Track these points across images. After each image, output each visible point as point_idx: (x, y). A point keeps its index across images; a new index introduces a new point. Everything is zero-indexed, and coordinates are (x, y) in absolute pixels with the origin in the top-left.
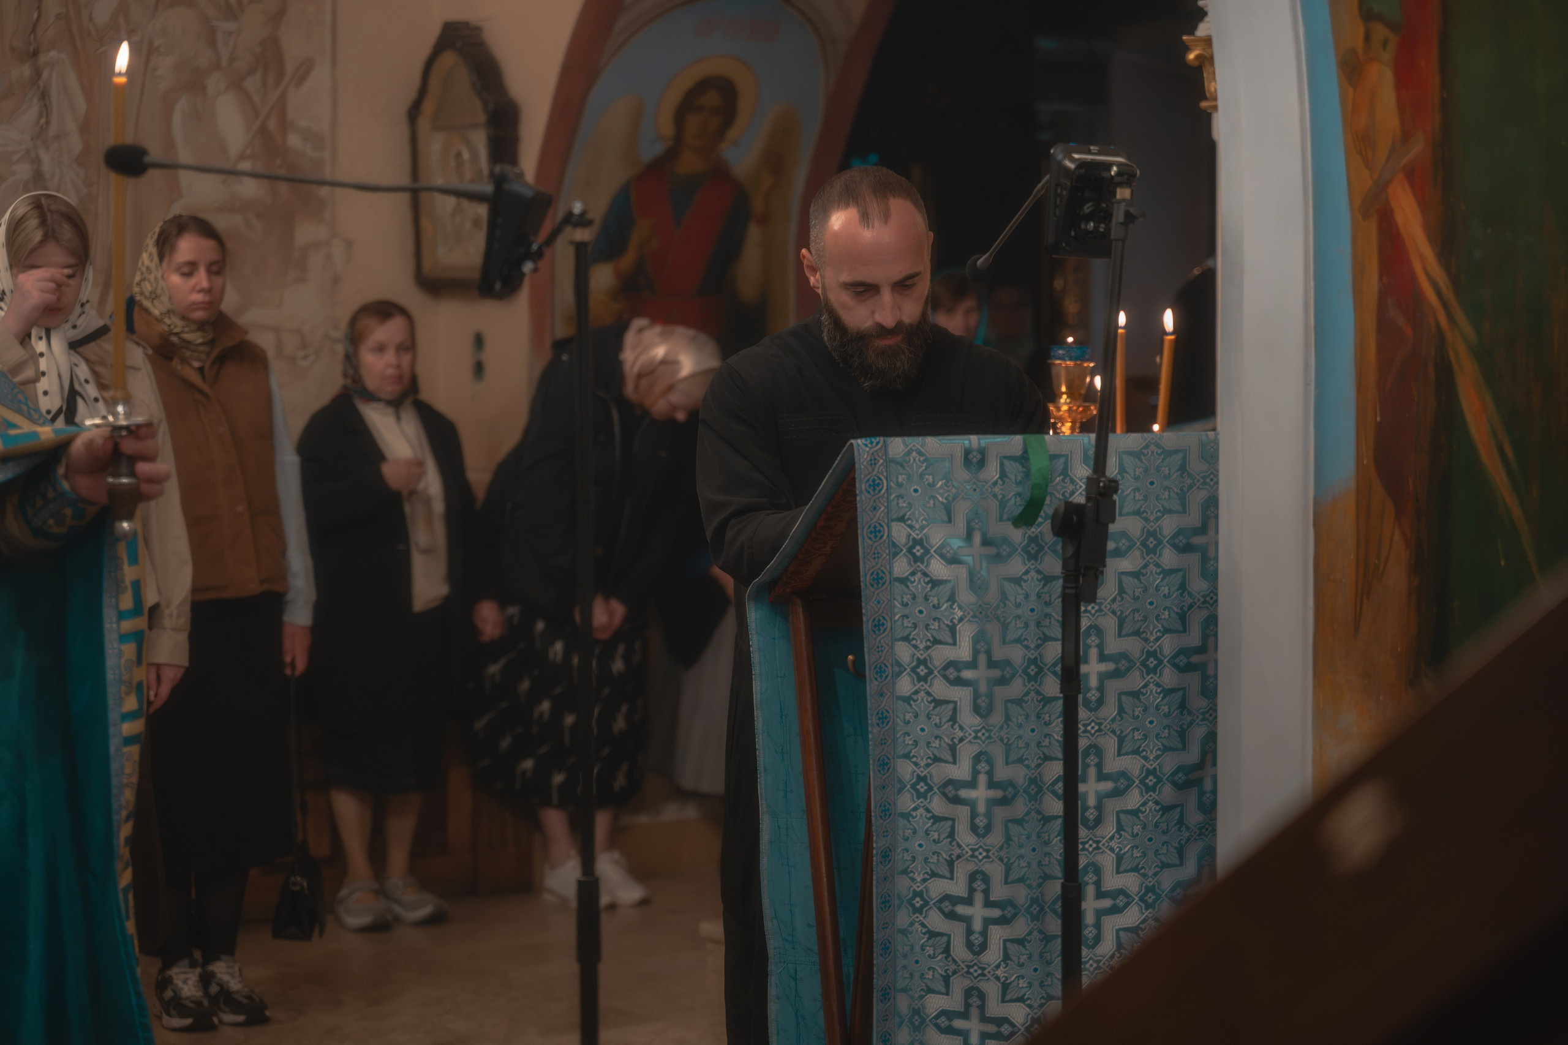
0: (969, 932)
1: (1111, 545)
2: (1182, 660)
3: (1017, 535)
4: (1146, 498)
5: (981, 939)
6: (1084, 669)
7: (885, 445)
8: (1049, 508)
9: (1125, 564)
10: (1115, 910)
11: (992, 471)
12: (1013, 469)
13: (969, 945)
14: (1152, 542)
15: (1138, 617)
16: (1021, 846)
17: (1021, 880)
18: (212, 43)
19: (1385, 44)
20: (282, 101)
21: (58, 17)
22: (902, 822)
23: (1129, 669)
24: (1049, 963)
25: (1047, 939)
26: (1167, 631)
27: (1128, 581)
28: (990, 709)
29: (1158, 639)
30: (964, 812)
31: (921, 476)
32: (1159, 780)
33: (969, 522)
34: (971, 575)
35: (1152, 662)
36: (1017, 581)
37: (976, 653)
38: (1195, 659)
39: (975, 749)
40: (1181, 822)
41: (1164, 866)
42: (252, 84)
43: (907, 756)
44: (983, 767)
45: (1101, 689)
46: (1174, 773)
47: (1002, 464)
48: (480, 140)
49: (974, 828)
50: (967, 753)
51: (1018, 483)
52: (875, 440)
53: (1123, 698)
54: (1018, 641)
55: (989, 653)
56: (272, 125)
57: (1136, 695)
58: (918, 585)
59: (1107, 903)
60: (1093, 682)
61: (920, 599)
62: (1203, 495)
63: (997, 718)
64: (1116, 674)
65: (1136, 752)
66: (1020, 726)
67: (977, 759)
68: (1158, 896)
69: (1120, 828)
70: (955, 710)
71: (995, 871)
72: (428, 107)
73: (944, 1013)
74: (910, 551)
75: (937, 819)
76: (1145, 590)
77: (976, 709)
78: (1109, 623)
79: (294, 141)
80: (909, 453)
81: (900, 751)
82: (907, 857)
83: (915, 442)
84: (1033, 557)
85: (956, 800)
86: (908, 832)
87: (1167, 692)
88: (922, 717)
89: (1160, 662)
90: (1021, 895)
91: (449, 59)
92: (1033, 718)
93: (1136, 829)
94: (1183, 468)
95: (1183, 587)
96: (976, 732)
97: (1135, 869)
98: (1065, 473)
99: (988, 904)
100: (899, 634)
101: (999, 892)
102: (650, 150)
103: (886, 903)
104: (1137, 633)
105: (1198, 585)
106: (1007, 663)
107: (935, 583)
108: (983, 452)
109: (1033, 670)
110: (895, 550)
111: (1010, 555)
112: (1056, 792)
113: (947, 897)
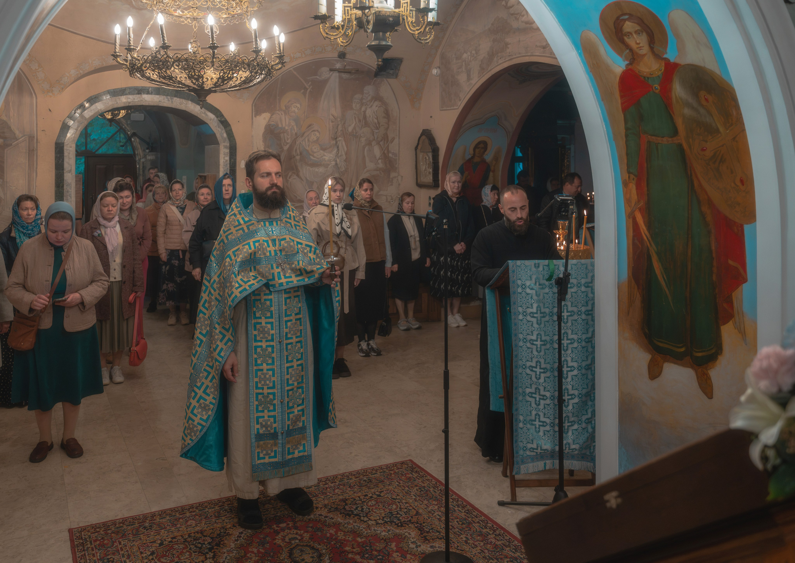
0: (536, 375)
1: (569, 286)
2: (587, 313)
3: (547, 283)
4: (578, 275)
5: (539, 377)
6: (563, 314)
7: (516, 262)
8: (555, 277)
9: (573, 290)
10: (571, 371)
11: (541, 268)
12: (546, 268)
13: (536, 378)
14: (579, 285)
15: (576, 302)
16: (548, 355)
17: (548, 363)
18: (373, 135)
19: (633, 179)
20: (388, 146)
21: (341, 130)
22: (520, 348)
23: (574, 314)
24: (555, 382)
25: (555, 377)
26: (583, 306)
27: (574, 294)
28: (541, 323)
29: (581, 308)
30: (534, 347)
31: (524, 270)
32: (582, 341)
33: (536, 280)
34: (536, 292)
35: (579, 313)
36: (547, 294)
37: (537, 310)
38: (590, 312)
39: (537, 333)
40: (587, 351)
41: (583, 361)
42: (381, 143)
43: (521, 333)
44: (539, 337)
45: (567, 319)
46: (585, 339)
47: (543, 267)
48: (430, 155)
49: (537, 351)
50: (535, 333)
51: (547, 271)
52: (513, 261)
53: (573, 321)
54: (547, 307)
55: (540, 310)
56: (386, 152)
57: (576, 320)
58: (524, 294)
59: (569, 369)
60: (565, 317)
61: (524, 297)
62: (591, 274)
63: (542, 325)
64: (571, 316)
65: (576, 334)
66: (548, 327)
67: (538, 335)
68: (582, 368)
69: (572, 352)
70: (532, 323)
71: (542, 361)
72: (419, 147)
73: (530, 393)
74: (522, 286)
75: (528, 348)
76: (578, 296)
77: (537, 323)
78: (569, 304)
79: (390, 155)
80: (521, 264)
81: (519, 332)
82: (521, 356)
83: (523, 261)
84: (551, 288)
85: (533, 344)
86: (522, 351)
87: (583, 320)
88: (525, 324)
89: (582, 313)
90: (548, 366)
91: (424, 137)
92: (551, 325)
93: (576, 352)
94: (586, 268)
95: (587, 296)
96: (537, 329)
97: (576, 361)
98: (558, 269)
99: (540, 368)
100: (519, 305)
101: (543, 366)
102: (468, 157)
103: (516, 367)
104: (576, 306)
105: (590, 295)
106: (545, 312)
107: (528, 294)
108: (539, 264)
109: (551, 314)
110: (518, 286)
111: (545, 287)
112: (556, 343)
113: (531, 366)
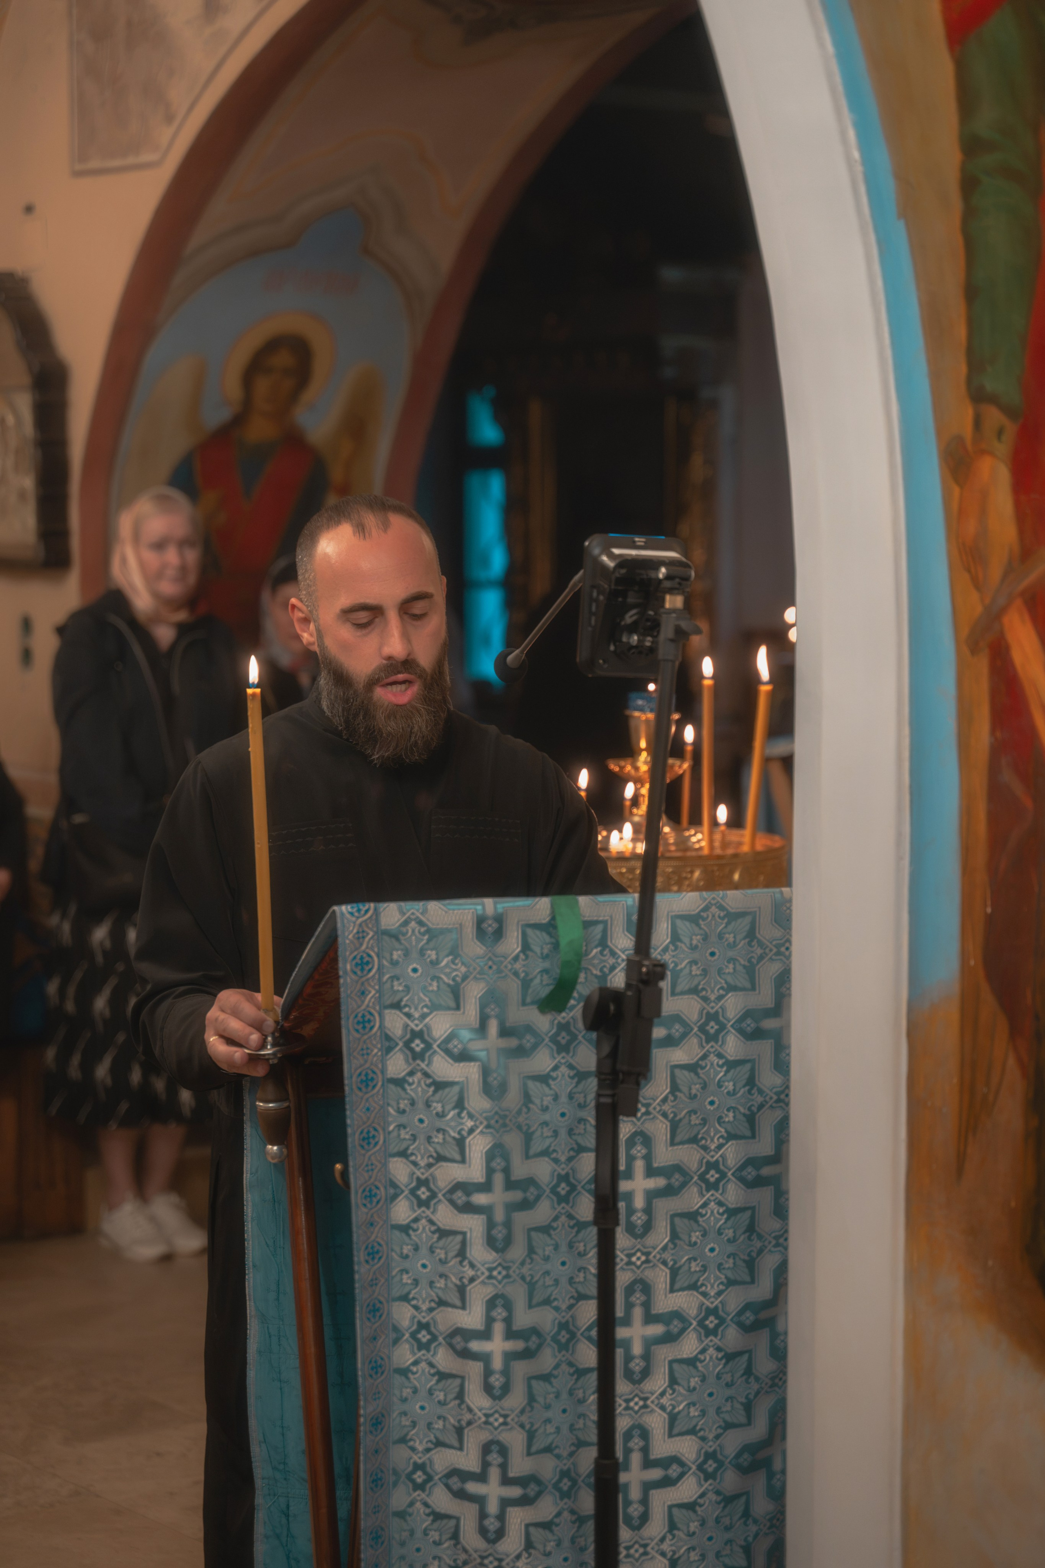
0: (483, 1515)
1: (658, 1033)
2: (750, 1173)
3: (544, 1022)
4: (705, 972)
5: (497, 1524)
6: (624, 1186)
7: (376, 912)
8: (585, 987)
9: (679, 1056)
10: (667, 1482)
11: (512, 944)
12: (539, 940)
13: (483, 1531)
14: (712, 1027)
15: (695, 1120)
16: (548, 1407)
17: (548, 1449)
19: (1000, 433)
22: (398, 1379)
23: (684, 1185)
24: (583, 1550)
25: (581, 1520)
26: (731, 1136)
27: (683, 1076)
28: (508, 1241)
29: (720, 1147)
30: (475, 1369)
31: (422, 952)
32: (722, 1321)
33: (483, 1007)
34: (486, 1072)
35: (713, 1176)
36: (544, 1079)
37: (490, 1172)
38: (766, 1171)
39: (488, 1291)
40: (748, 1372)
41: (728, 1426)
43: (405, 1298)
44: (499, 1313)
45: (648, 1210)
46: (740, 1313)
47: (524, 935)
49: (488, 1389)
50: (479, 1295)
51: (545, 957)
52: (364, 907)
53: (677, 1220)
54: (545, 1153)
55: (506, 1171)
57: (693, 1216)
58: (417, 1088)
59: (656, 1474)
60: (639, 1202)
61: (420, 1105)
62: (774, 968)
63: (517, 1252)
64: (668, 1191)
65: (694, 1287)
66: (547, 1259)
67: (491, 1304)
68: (720, 1464)
69: (673, 1381)
70: (464, 1243)
71: (515, 1440)
74: (407, 1044)
75: (443, 1376)
76: (704, 1086)
77: (491, 1242)
78: (660, 1129)
80: (406, 923)
81: (396, 1292)
82: (405, 1422)
83: (414, 908)
84: (563, 1048)
85: (466, 1354)
86: (407, 1392)
87: (732, 1213)
88: (424, 1251)
89: (723, 1175)
90: (548, 1467)
92: (564, 1248)
93: (694, 1382)
94: (751, 935)
95: (751, 1082)
96: (491, 1270)
97: (692, 1432)
98: (603, 943)
99: (506, 1481)
100: (394, 1148)
101: (520, 1466)
103: (377, 1482)
104: (694, 1140)
105: (769, 1079)
106: (530, 1182)
107: (439, 1086)
108: (500, 919)
109: (563, 1189)
110: (388, 1044)
111: (535, 1047)
112: (589, 1339)
113: (455, 1472)
